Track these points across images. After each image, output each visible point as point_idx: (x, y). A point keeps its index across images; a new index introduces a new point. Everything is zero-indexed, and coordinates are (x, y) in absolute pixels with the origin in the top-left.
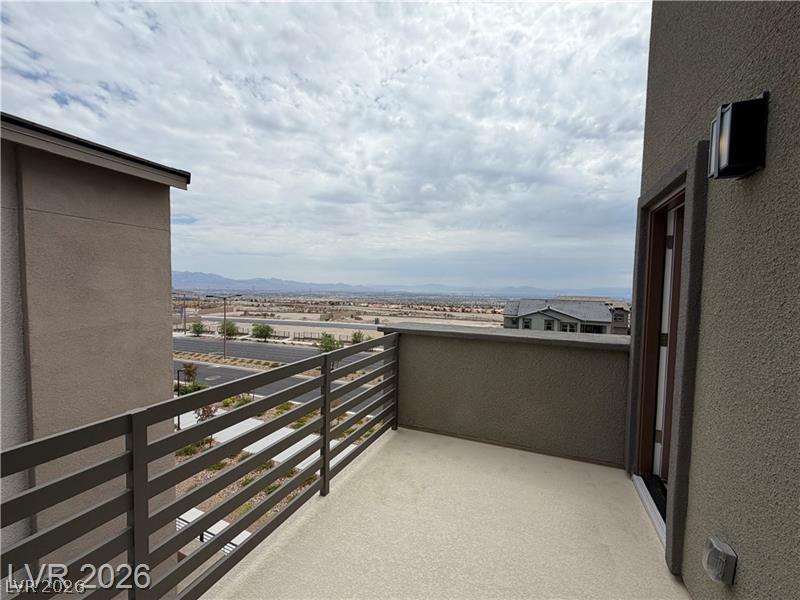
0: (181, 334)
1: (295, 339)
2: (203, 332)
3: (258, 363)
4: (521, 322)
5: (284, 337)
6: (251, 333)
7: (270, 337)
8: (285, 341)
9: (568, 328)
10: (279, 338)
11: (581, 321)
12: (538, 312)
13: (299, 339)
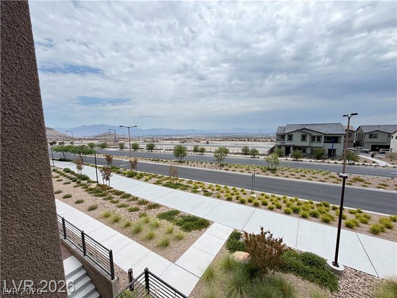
0: (115, 149)
1: (166, 150)
2: (124, 148)
3: (146, 159)
4: (286, 137)
5: (161, 150)
6: (145, 148)
7: (154, 149)
8: (161, 151)
9: (316, 139)
10: (158, 150)
11: (325, 134)
12: (297, 130)
13: (168, 150)
